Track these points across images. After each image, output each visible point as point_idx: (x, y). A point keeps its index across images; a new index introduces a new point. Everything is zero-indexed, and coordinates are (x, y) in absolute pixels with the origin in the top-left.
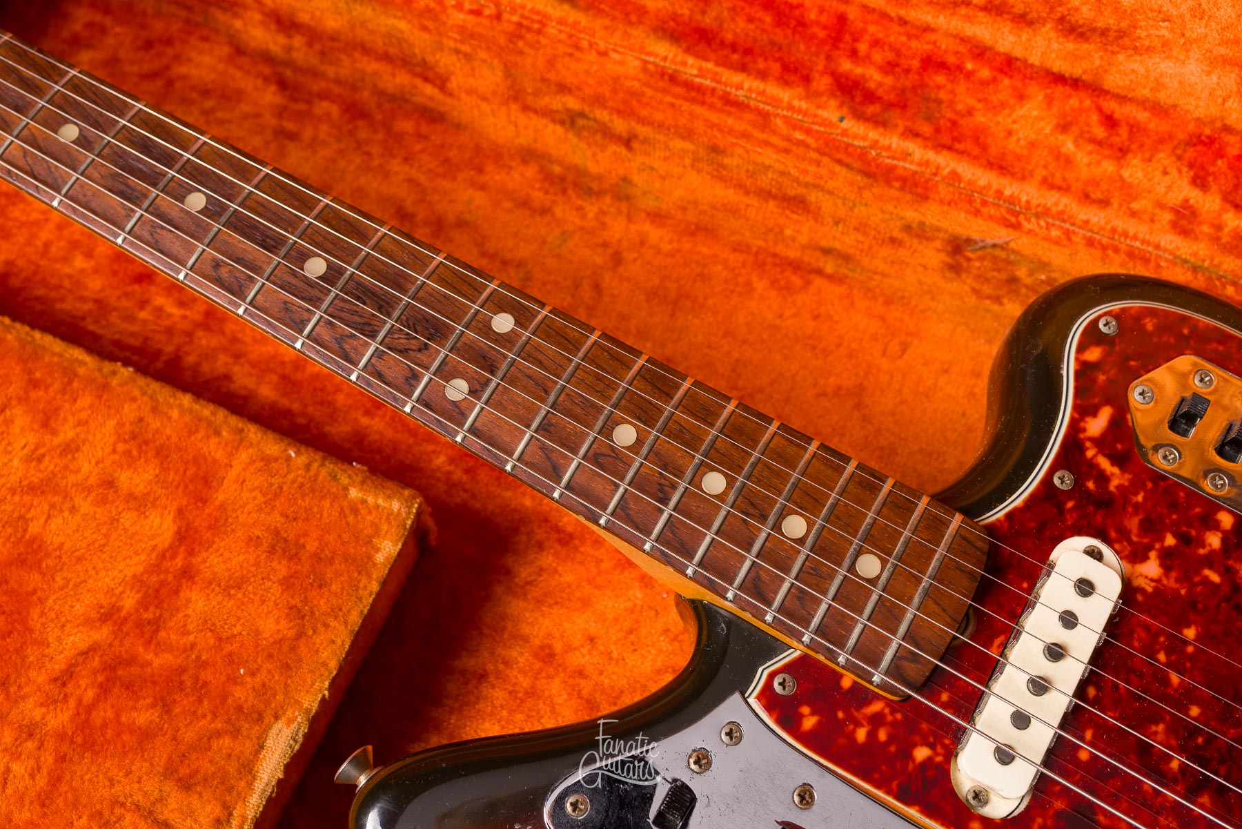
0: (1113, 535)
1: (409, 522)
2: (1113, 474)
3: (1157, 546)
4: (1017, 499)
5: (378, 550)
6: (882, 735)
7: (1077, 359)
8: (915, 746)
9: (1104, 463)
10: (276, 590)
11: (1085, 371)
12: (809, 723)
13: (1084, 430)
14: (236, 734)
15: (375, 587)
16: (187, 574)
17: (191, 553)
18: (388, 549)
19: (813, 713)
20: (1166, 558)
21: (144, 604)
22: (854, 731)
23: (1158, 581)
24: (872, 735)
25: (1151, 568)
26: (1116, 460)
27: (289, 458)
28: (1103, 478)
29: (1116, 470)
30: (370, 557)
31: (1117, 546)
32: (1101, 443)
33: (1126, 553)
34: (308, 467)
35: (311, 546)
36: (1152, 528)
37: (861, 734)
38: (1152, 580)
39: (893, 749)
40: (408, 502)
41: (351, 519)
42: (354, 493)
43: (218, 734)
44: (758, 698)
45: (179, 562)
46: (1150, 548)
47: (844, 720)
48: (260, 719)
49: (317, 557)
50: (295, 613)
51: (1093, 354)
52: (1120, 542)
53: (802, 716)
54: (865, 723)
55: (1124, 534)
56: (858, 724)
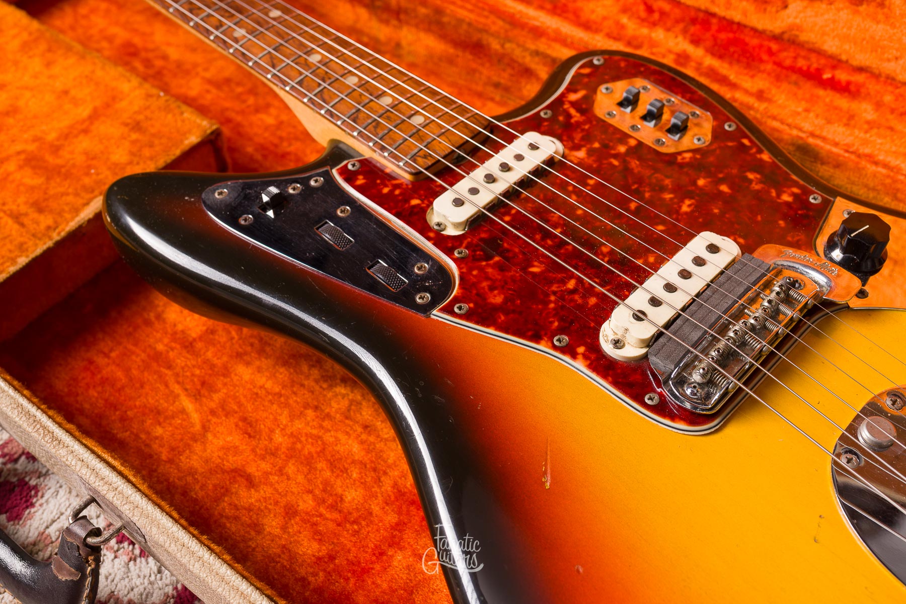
0: (565, 138)
1: (209, 132)
2: (575, 116)
3: (588, 146)
4: (518, 119)
5: (187, 139)
6: (397, 192)
7: (576, 72)
8: (413, 198)
9: (573, 111)
10: (127, 144)
11: (577, 76)
12: (360, 181)
13: (566, 97)
14: (77, 195)
15: (178, 152)
16: (86, 131)
17: (92, 123)
18: (193, 139)
19: (364, 179)
20: (590, 152)
21: (58, 139)
22: (382, 189)
23: (582, 159)
24: (391, 192)
25: (581, 154)
26: (579, 110)
27: (159, 96)
28: (569, 116)
29: (578, 115)
30: (182, 141)
31: (565, 143)
32: (574, 104)
33: (569, 146)
34: (167, 101)
35: (153, 131)
36: (587, 138)
37: (386, 190)
38: (579, 158)
39: (400, 198)
40: (212, 125)
41: (179, 124)
42: (186, 115)
43: (68, 194)
44: (338, 170)
45: (84, 126)
46: (584, 146)
47: (379, 184)
48: (93, 191)
49: (153, 135)
50: (132, 154)
51: (586, 71)
52: (567, 141)
53: (358, 179)
54: (390, 186)
55: (571, 138)
56: (386, 186)
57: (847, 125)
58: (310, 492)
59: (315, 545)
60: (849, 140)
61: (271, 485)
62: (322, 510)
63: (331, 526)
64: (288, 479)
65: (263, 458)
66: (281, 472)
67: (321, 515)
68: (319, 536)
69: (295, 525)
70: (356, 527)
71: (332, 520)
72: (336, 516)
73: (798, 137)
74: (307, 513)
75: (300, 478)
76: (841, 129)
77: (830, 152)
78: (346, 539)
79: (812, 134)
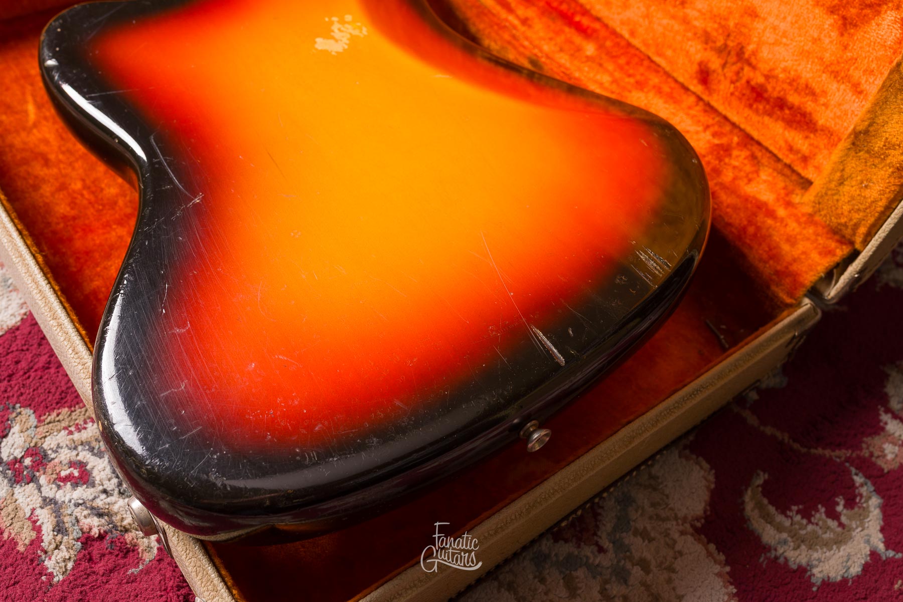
57: (572, 55)
58: (83, 180)
59: (68, 209)
60: (568, 65)
61: (59, 169)
62: (85, 192)
63: (85, 202)
64: (73, 169)
65: (63, 153)
66: (71, 164)
67: (82, 195)
68: (73, 204)
69: (61, 195)
70: (101, 207)
71: (87, 199)
72: (92, 198)
73: (536, 55)
74: (74, 191)
75: (81, 171)
76: (567, 57)
77: (552, 69)
78: (91, 211)
79: (548, 57)
